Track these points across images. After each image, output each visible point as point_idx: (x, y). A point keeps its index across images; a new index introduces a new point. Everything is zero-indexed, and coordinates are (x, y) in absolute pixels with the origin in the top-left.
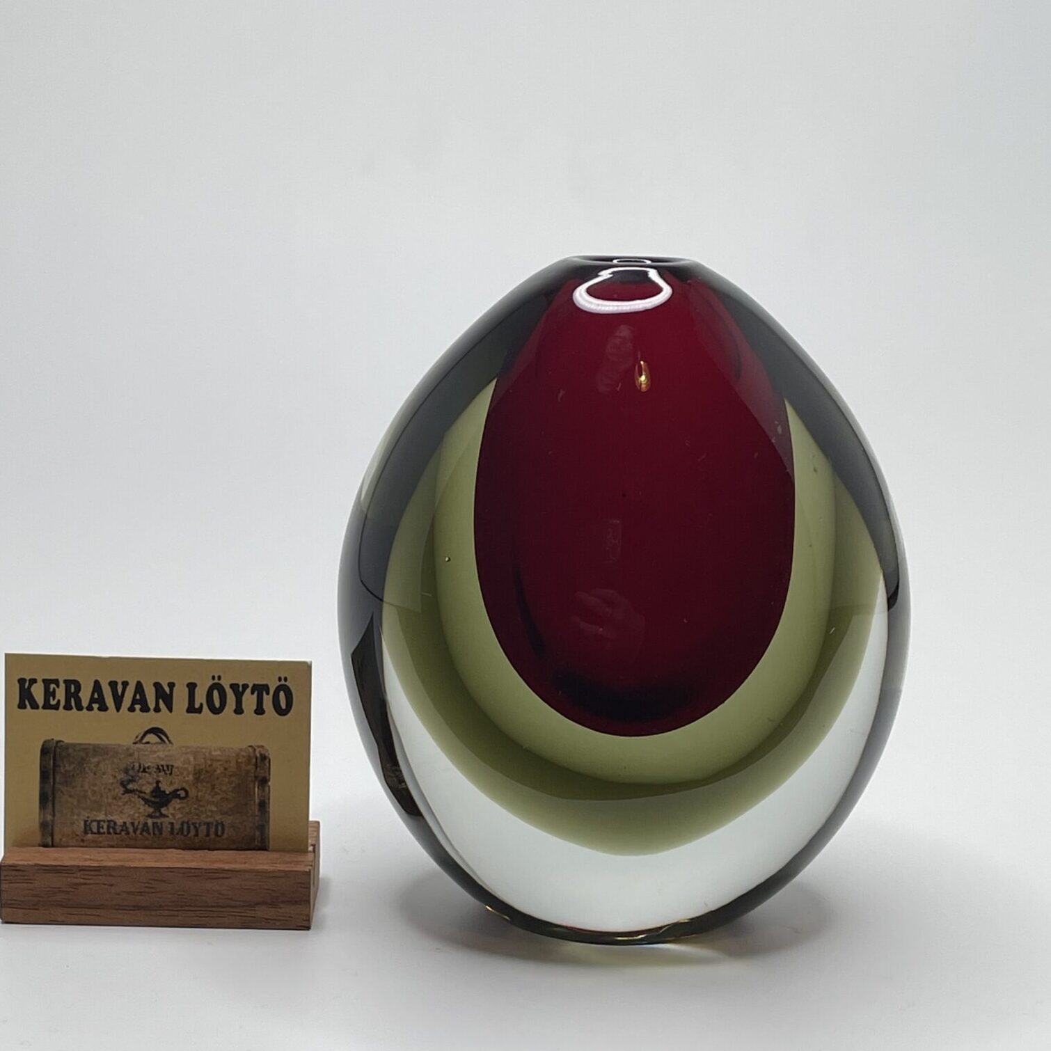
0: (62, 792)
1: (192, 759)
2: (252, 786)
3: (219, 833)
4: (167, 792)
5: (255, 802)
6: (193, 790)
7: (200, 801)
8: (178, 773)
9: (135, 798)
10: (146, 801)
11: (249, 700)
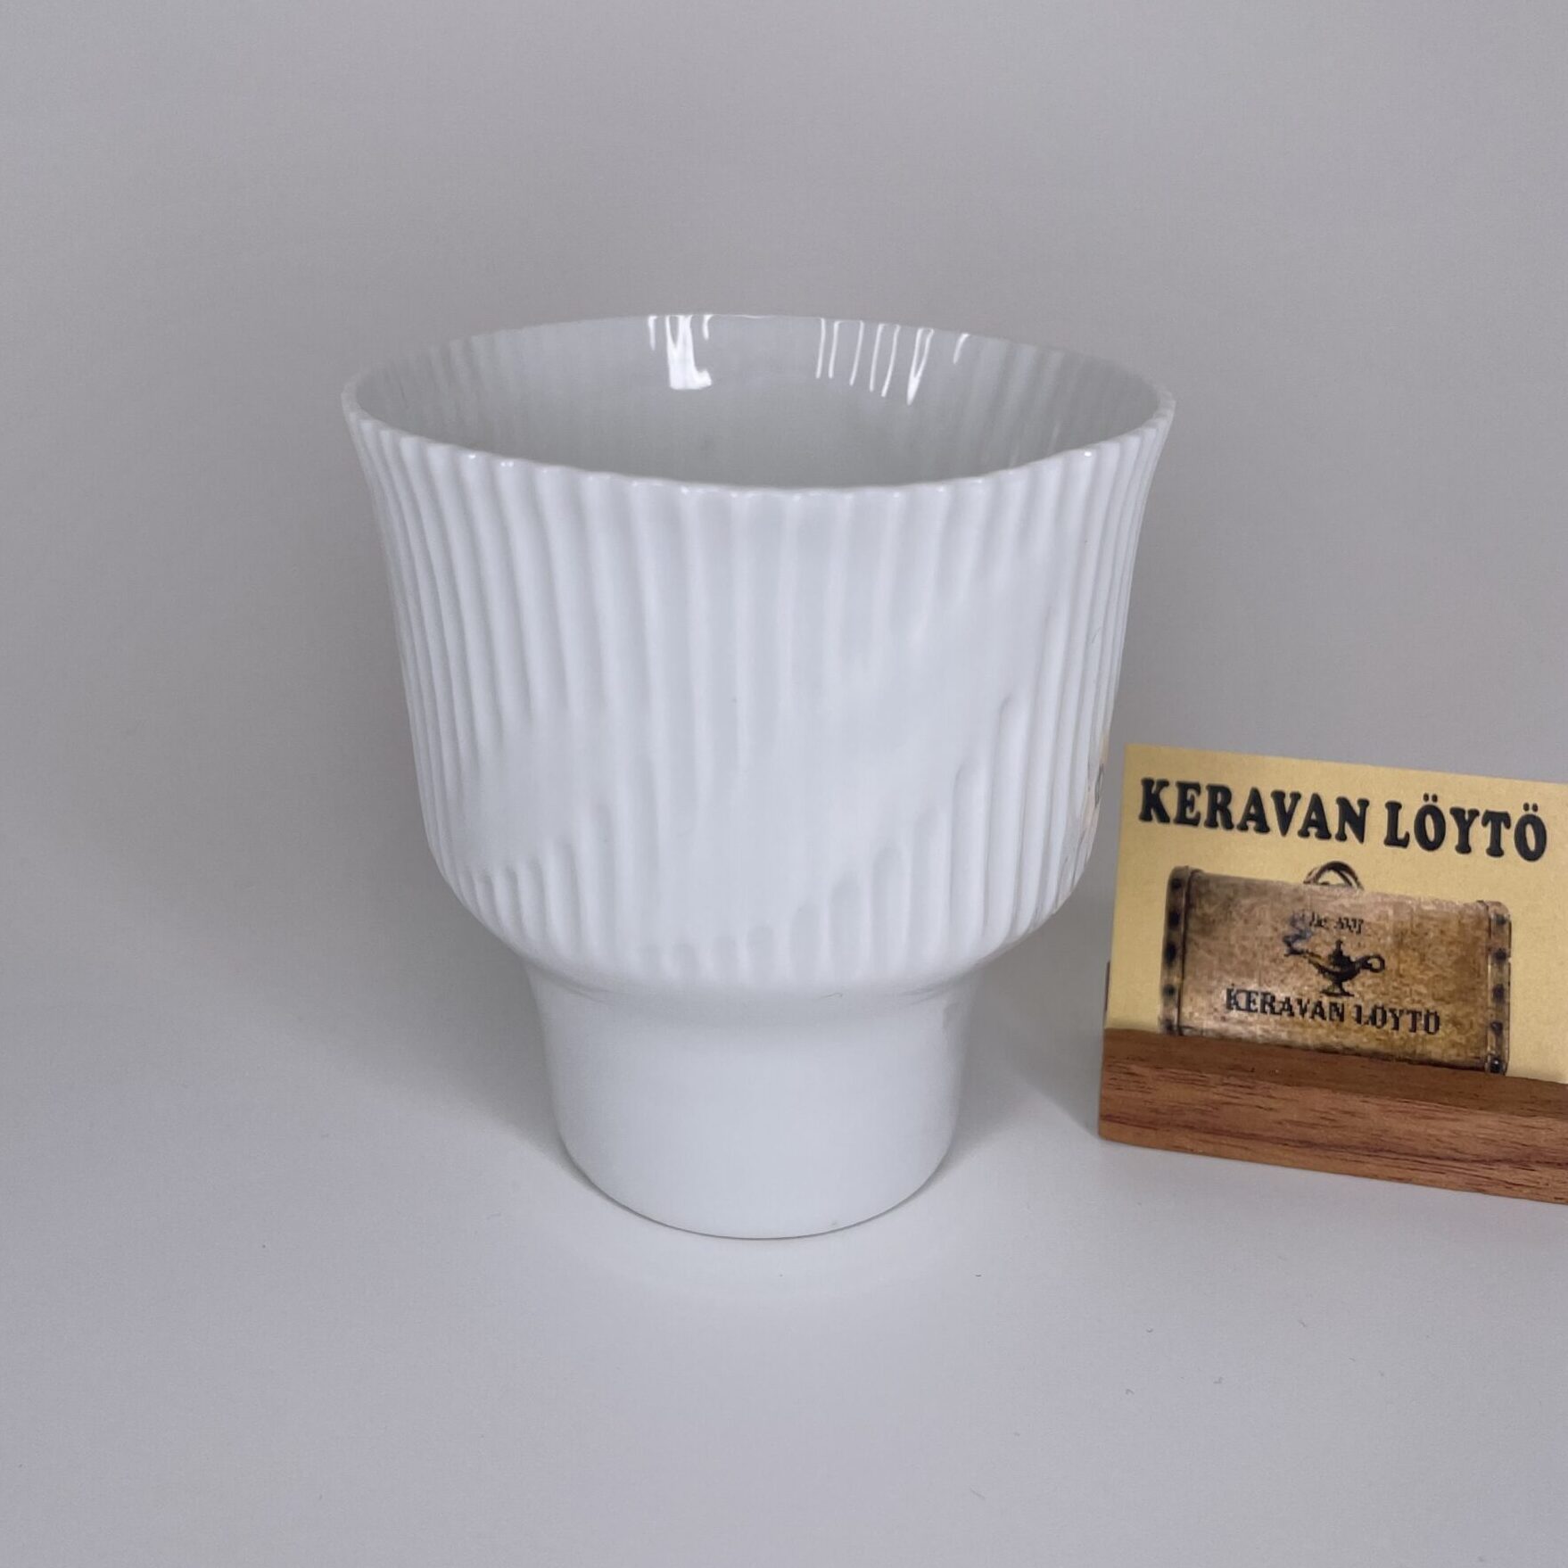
0: (1196, 944)
1: (1391, 913)
2: (1482, 961)
3: (1432, 1028)
4: (1353, 959)
5: (1487, 986)
6: (1392, 958)
7: (1401, 976)
8: (1369, 932)
9: (1304, 963)
10: (1322, 970)
11: (1480, 835)
